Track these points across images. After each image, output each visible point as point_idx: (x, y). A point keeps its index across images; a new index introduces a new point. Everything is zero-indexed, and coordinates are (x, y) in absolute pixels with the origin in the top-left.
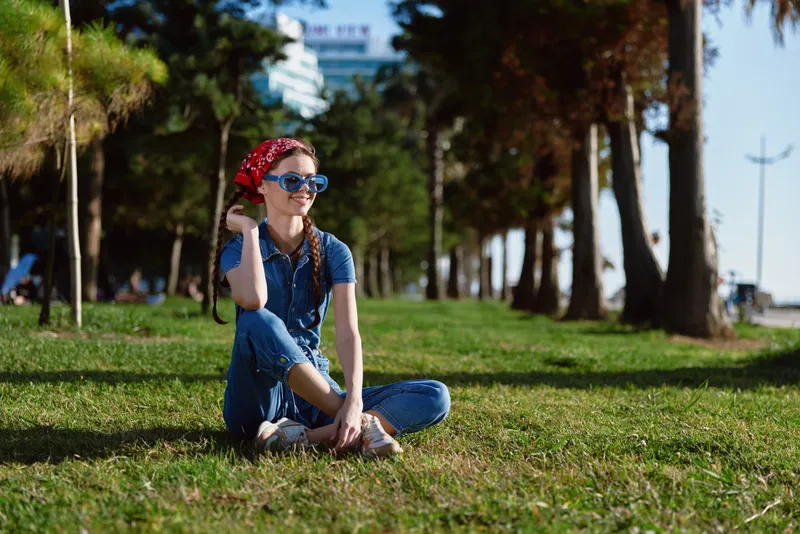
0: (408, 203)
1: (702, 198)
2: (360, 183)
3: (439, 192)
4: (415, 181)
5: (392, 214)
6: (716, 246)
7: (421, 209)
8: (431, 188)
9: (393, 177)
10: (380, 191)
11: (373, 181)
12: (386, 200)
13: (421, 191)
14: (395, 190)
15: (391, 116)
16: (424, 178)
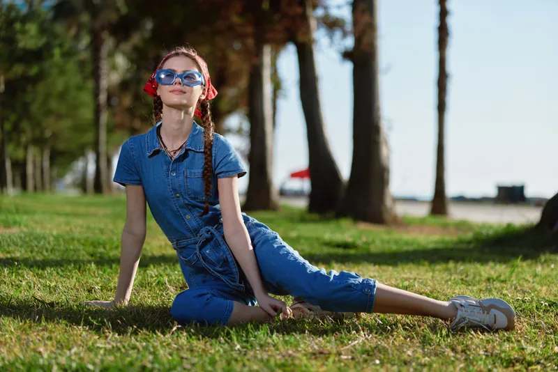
0: (75, 107)
1: (378, 109)
2: (30, 88)
3: (103, 98)
4: (80, 88)
5: (60, 117)
6: (388, 149)
7: (87, 114)
8: (96, 94)
9: (60, 85)
10: (48, 96)
11: (41, 87)
12: (53, 104)
13: (86, 97)
14: (62, 96)
15: (59, 28)
16: (90, 84)
